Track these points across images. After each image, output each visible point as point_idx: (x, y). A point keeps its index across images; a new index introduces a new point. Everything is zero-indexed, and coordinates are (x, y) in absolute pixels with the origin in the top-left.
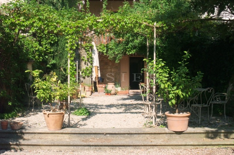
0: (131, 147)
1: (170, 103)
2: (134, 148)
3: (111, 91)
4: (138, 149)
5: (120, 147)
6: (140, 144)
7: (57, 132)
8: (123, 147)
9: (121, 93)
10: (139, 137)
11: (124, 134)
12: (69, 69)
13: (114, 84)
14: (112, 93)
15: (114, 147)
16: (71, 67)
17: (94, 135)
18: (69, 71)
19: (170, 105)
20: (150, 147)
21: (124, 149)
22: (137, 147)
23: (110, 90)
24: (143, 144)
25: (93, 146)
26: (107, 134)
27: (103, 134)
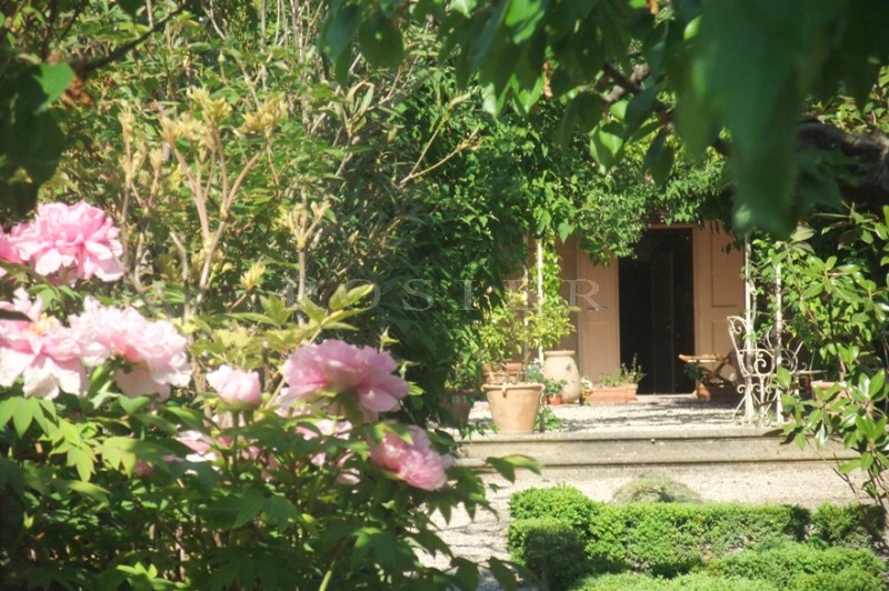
0: (726, 467)
1: (823, 352)
2: (735, 470)
3: (560, 388)
4: (743, 471)
5: (699, 468)
6: (749, 457)
7: (527, 437)
8: (706, 468)
9: (603, 399)
10: (743, 446)
11: (704, 439)
12: (540, 273)
13: (572, 356)
14: (565, 397)
15: (683, 468)
16: (547, 268)
17: (624, 444)
18: (540, 277)
19: (824, 357)
20: (774, 466)
21: (709, 473)
22: (743, 466)
23: (557, 380)
24: (756, 458)
25: (629, 464)
26: (658, 439)
27: (648, 440)
